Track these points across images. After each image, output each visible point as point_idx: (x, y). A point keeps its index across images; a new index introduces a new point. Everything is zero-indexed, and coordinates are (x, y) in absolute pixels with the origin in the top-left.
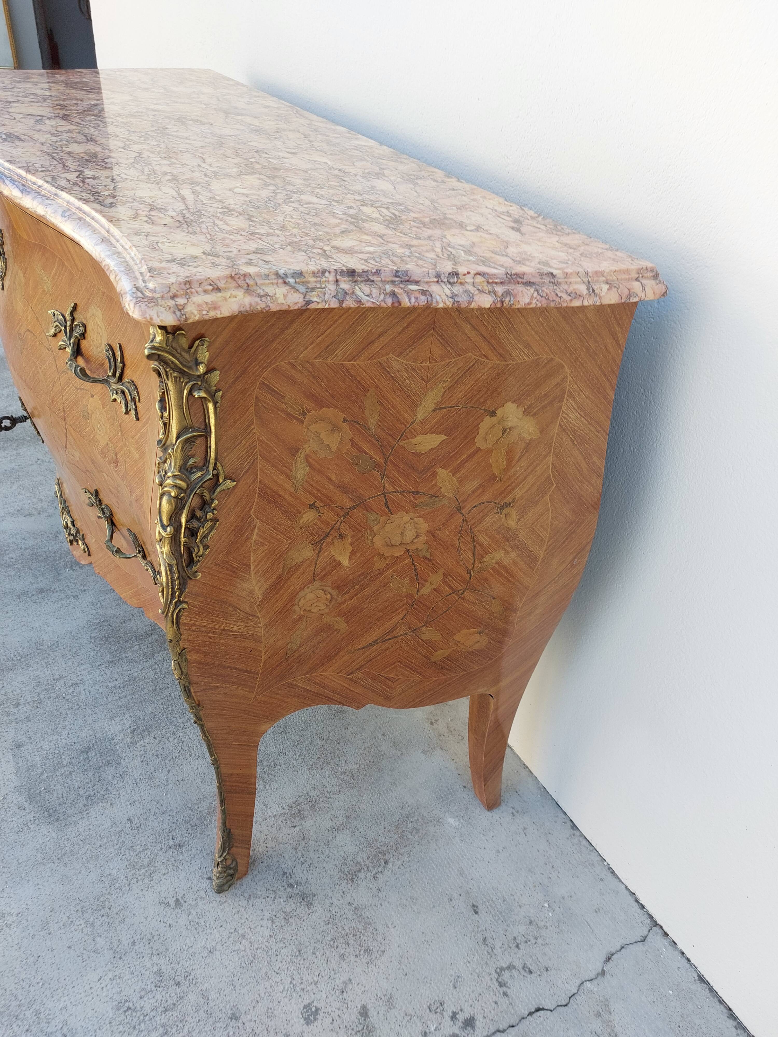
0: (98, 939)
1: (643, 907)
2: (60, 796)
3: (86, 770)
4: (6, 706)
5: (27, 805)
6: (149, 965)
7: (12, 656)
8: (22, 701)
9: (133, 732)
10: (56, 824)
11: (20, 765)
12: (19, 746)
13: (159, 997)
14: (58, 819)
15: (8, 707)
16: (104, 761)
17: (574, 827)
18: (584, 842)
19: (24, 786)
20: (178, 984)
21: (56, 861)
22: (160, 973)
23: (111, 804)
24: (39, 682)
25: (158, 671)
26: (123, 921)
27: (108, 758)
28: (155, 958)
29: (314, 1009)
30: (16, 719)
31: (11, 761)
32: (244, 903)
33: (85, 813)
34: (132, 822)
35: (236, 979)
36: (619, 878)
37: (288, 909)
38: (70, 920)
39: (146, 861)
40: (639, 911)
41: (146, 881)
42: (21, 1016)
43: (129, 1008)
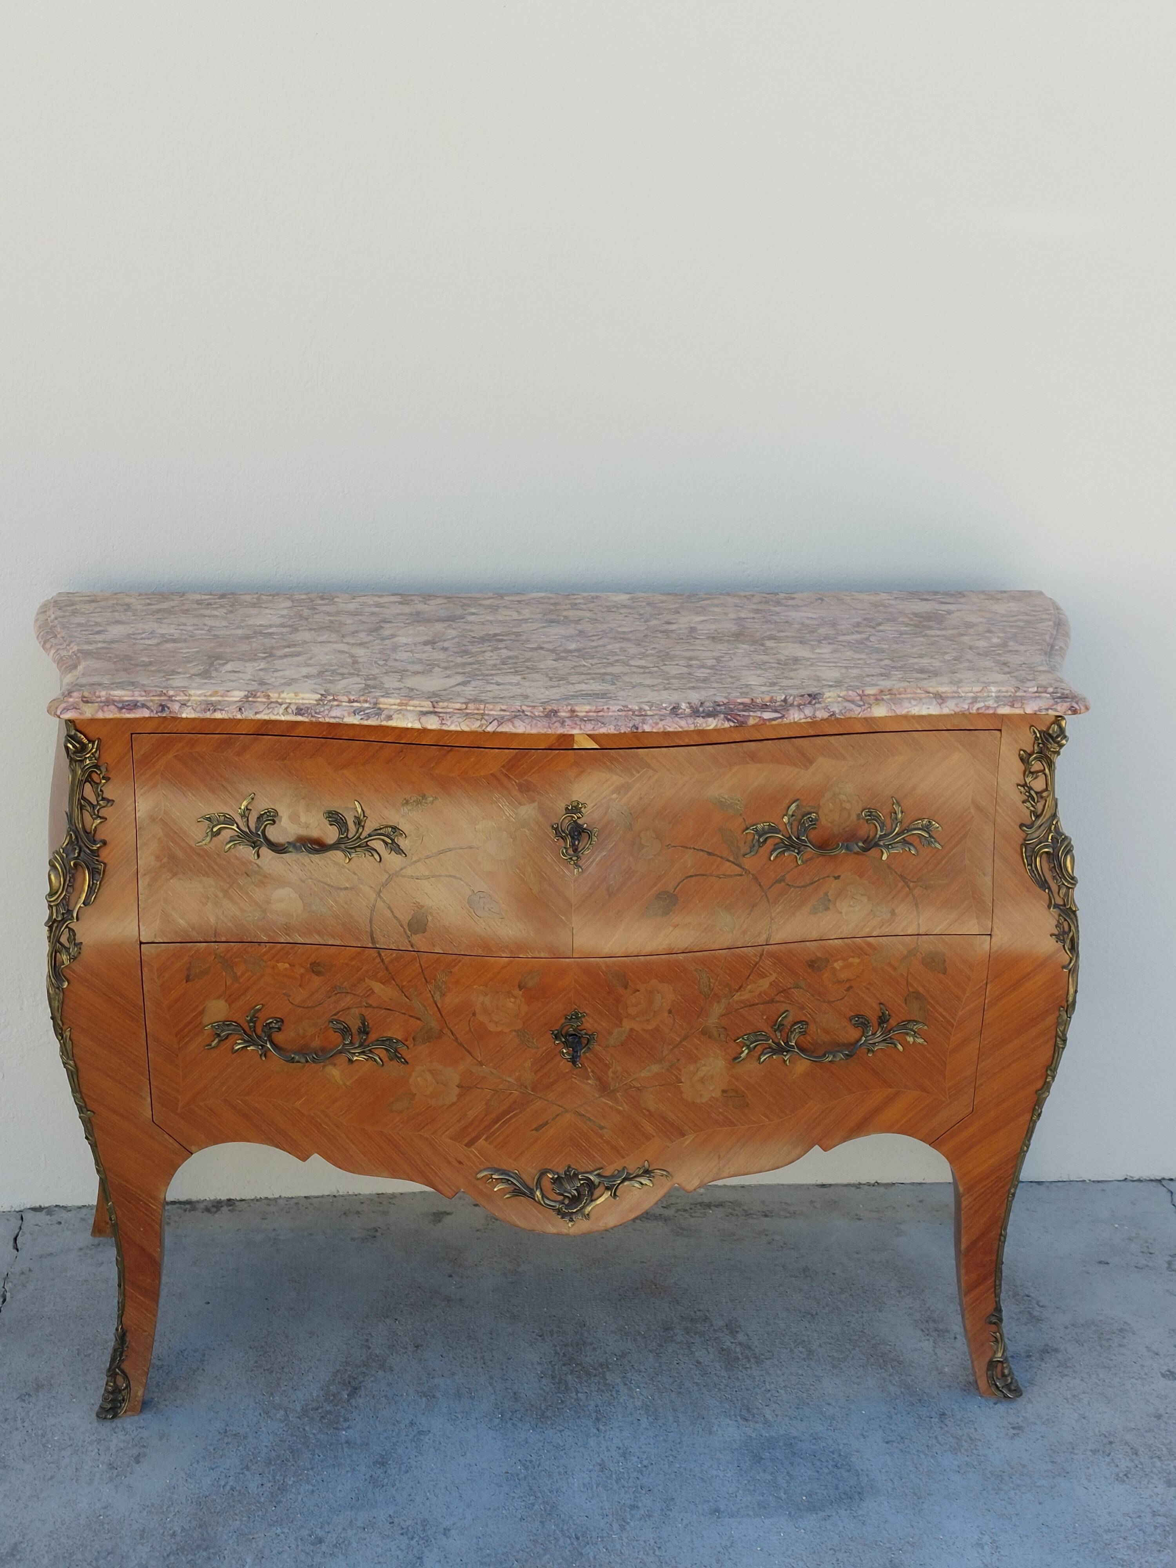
0: (1038, 1484)
1: (1139, 1180)
2: (823, 1488)
3: (792, 1464)
4: (629, 1517)
5: (821, 1514)
6: (1083, 1456)
7: (523, 1503)
8: (628, 1502)
9: (747, 1420)
10: (865, 1495)
11: (751, 1513)
12: (717, 1510)
13: (1120, 1456)
14: (860, 1493)
15: (632, 1516)
16: (784, 1448)
17: (1039, 1183)
18: (1060, 1184)
19: (790, 1513)
20: (1111, 1443)
21: (921, 1501)
22: (1094, 1452)
23: (858, 1452)
24: (598, 1485)
25: (642, 1386)
26: (1024, 1466)
27: (781, 1444)
28: (1076, 1451)
29: (1168, 1373)
30: (662, 1510)
31: (739, 1520)
32: (1036, 1388)
33: (861, 1472)
34: (892, 1441)
35: (1119, 1409)
36: (1106, 1181)
37: (1056, 1363)
38: (1006, 1499)
39: (951, 1439)
40: (1142, 1184)
41: (978, 1443)
42: (1108, 1542)
43: (1125, 1475)
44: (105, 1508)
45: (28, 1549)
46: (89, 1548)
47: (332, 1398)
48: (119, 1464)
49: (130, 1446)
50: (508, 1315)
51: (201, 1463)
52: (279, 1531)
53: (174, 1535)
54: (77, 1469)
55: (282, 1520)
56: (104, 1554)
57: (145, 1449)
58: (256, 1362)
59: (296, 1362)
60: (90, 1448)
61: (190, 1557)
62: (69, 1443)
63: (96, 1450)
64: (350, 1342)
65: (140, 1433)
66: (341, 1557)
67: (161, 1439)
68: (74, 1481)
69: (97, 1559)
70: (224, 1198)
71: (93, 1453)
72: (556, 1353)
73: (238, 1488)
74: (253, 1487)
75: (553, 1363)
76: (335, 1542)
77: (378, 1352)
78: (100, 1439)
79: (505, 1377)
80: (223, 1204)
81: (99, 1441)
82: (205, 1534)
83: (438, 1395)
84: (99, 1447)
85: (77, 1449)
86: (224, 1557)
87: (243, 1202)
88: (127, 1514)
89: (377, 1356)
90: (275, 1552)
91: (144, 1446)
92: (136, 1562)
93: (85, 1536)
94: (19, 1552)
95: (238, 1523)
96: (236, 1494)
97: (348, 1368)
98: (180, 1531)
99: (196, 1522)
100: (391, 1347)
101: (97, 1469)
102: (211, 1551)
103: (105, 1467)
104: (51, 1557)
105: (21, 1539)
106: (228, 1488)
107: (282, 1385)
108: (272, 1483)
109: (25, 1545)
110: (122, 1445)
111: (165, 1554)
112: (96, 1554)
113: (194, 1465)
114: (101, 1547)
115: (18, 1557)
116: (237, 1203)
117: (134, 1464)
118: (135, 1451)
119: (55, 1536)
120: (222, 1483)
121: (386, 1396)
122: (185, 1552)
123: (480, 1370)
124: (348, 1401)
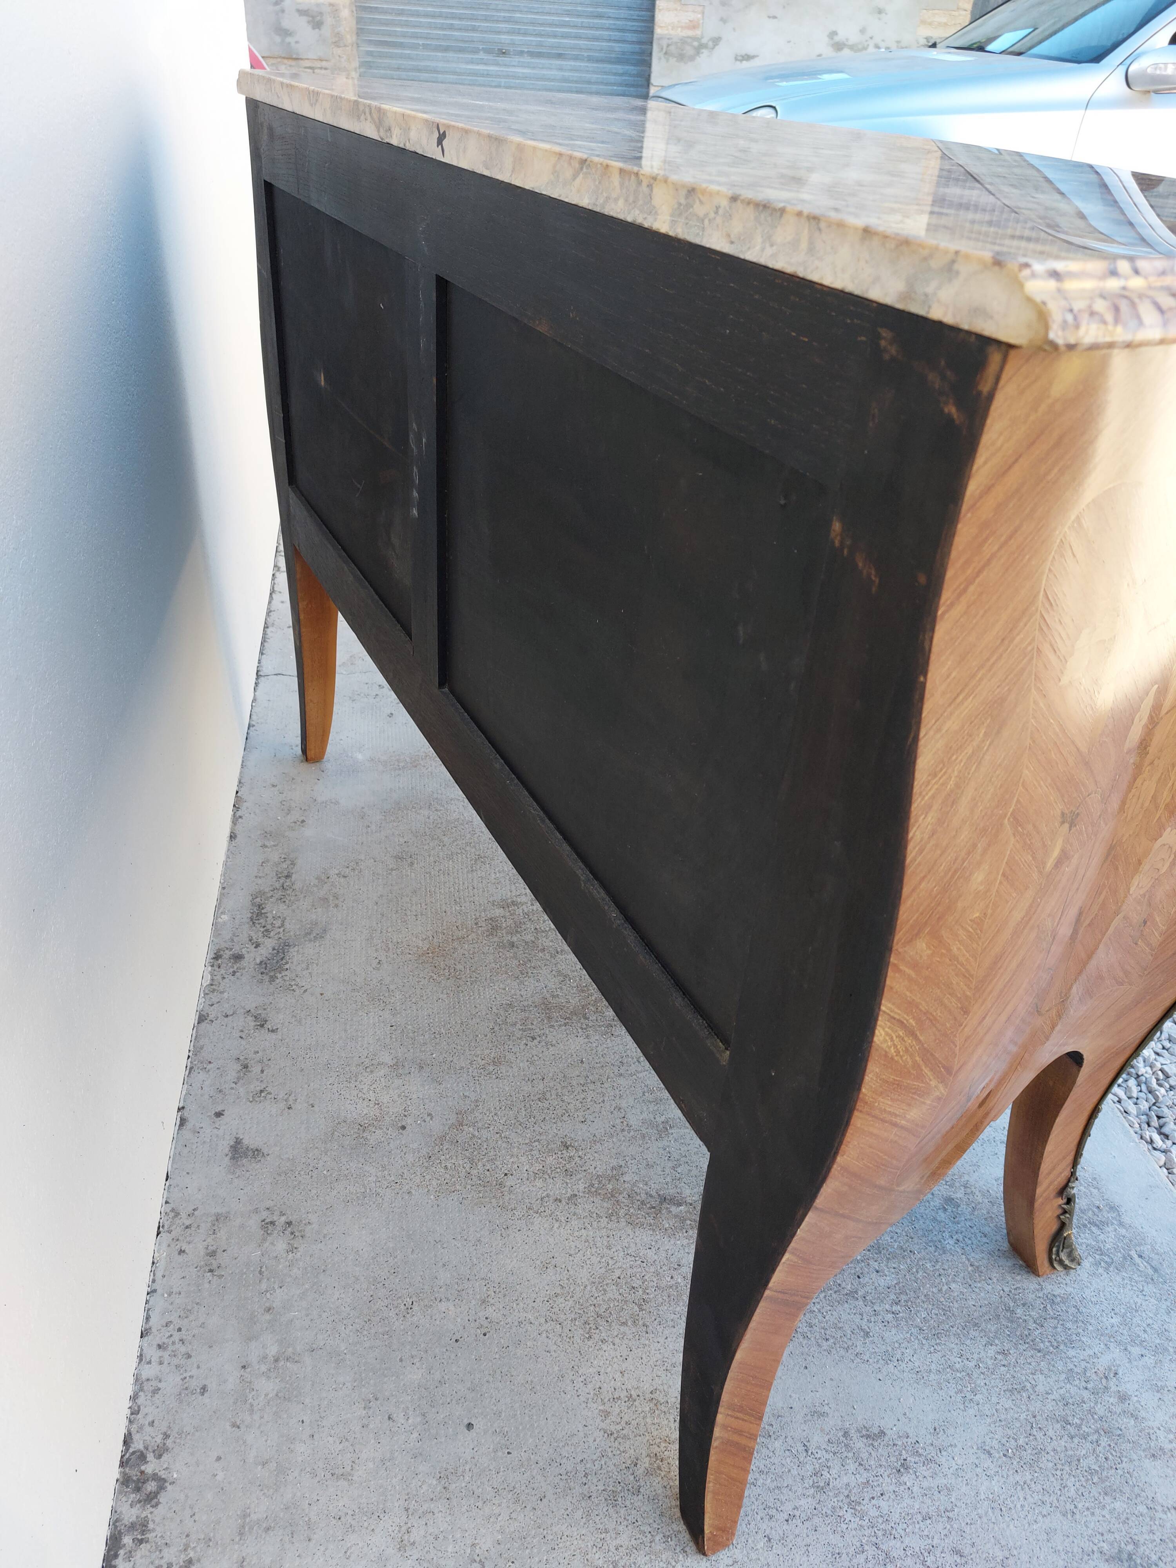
44: (990, 1454)
45: (1109, 1537)
46: (1070, 1453)
47: (688, 1222)
48: (893, 1459)
49: (850, 1455)
50: (491, 1068)
51: (859, 1349)
52: (952, 1242)
53: (1003, 1353)
54: (924, 1519)
55: (930, 1241)
56: (1072, 1430)
57: (852, 1432)
58: (624, 1324)
59: (618, 1273)
60: (873, 1513)
61: (1032, 1326)
62: (871, 1551)
63: (873, 1502)
64: (563, 1219)
65: (819, 1448)
66: (966, 1178)
67: (824, 1414)
68: (951, 1515)
69: (1085, 1437)
70: (114, 1472)
71: (884, 1504)
72: (565, 1025)
73: (893, 1297)
74: (882, 1282)
75: (584, 1026)
76: (945, 1186)
77: (581, 1187)
78: (849, 1504)
79: (618, 1063)
80: (134, 1473)
81: (853, 1504)
82: (987, 1317)
83: (663, 1118)
84: (867, 1499)
85: (880, 1533)
86: (1015, 1289)
87: (136, 1437)
88: (988, 1420)
89: (592, 1185)
90: (985, 1240)
91: (846, 1434)
92: (1068, 1386)
93: (1050, 1465)
94: (1120, 1551)
95: (953, 1286)
96: (903, 1297)
97: (622, 1213)
98: (994, 1347)
99: (971, 1331)
100: (568, 1173)
101: (915, 1489)
102: (1012, 1304)
103: (905, 1478)
104: (1108, 1499)
105: (1097, 1555)
106: (895, 1308)
107: (673, 1282)
108: (871, 1262)
109: (1105, 1545)
110: (852, 1466)
111: (1039, 1354)
112: (1076, 1440)
113: (866, 1358)
114: (1062, 1437)
115: (1130, 1548)
116: (137, 1445)
117: (886, 1438)
118: (859, 1444)
119: (1070, 1506)
120: (890, 1317)
121: (674, 1168)
122: (1026, 1332)
123: (606, 1085)
124: (691, 1204)
